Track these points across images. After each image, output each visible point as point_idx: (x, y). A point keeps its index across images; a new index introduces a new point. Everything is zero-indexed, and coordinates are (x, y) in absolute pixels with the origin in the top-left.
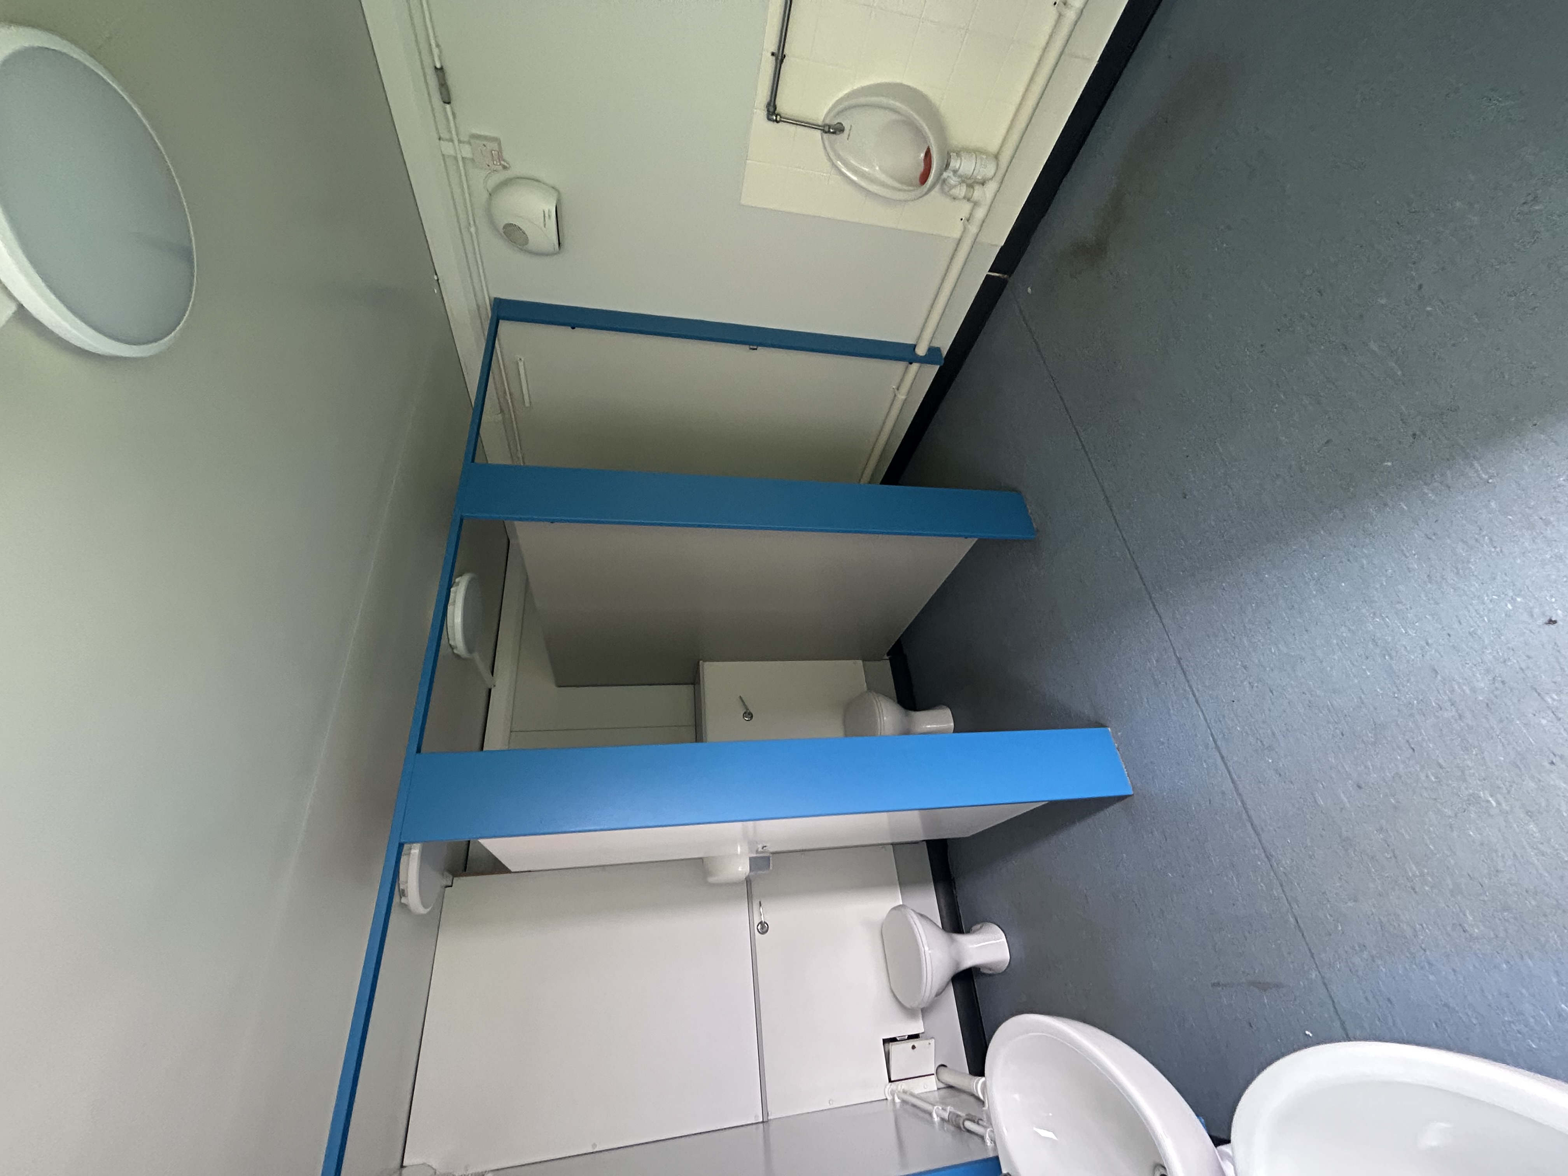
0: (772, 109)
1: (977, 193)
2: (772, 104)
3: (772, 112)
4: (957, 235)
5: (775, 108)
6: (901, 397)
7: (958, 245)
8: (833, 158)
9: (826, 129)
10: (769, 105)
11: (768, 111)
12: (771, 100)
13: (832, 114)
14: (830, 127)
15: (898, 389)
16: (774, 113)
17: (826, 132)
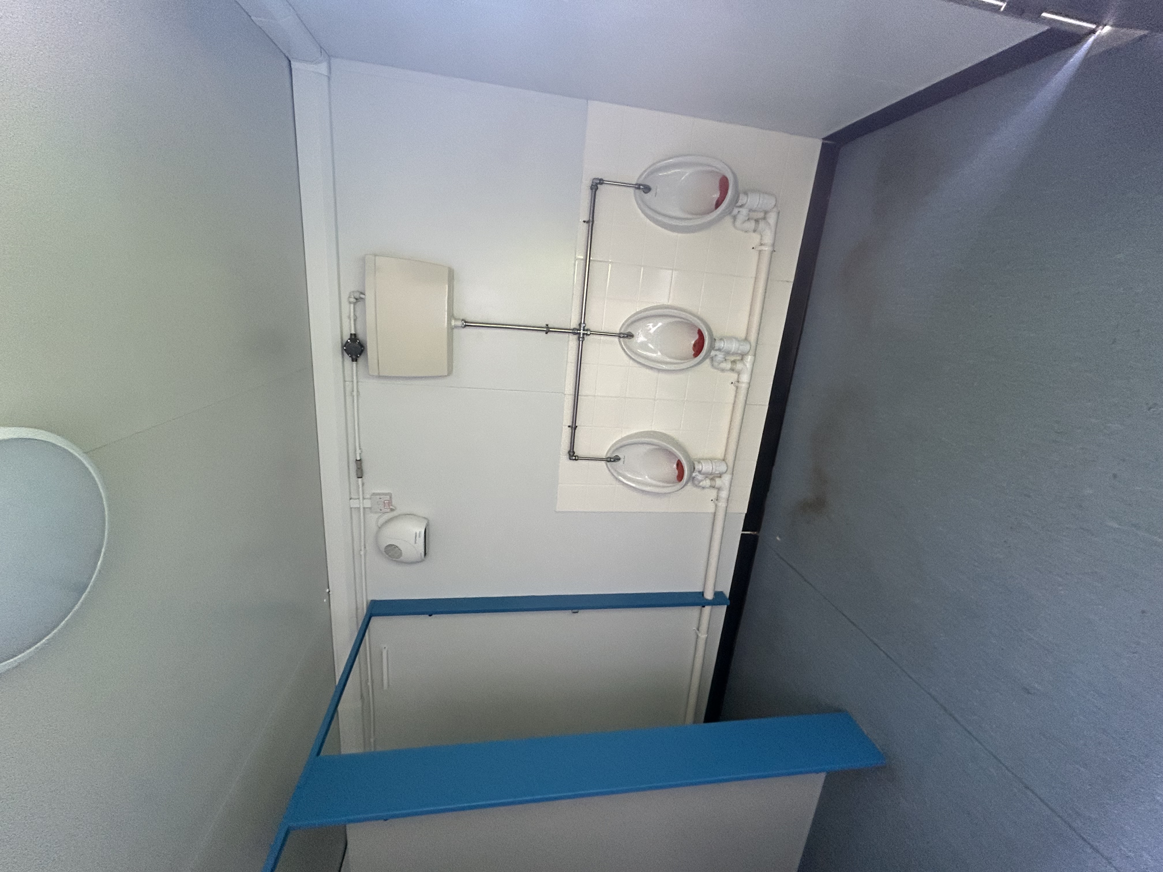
0: (572, 454)
1: (718, 482)
2: (572, 451)
3: (572, 455)
4: (712, 510)
5: (574, 453)
6: (703, 636)
7: (715, 515)
8: (615, 474)
9: (609, 460)
10: (569, 452)
11: (570, 455)
12: (570, 449)
13: (612, 450)
14: (611, 458)
15: (698, 629)
16: (573, 456)
17: (608, 461)
